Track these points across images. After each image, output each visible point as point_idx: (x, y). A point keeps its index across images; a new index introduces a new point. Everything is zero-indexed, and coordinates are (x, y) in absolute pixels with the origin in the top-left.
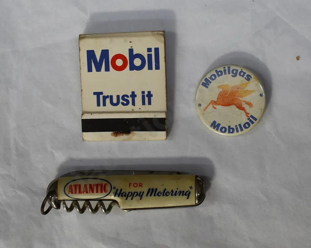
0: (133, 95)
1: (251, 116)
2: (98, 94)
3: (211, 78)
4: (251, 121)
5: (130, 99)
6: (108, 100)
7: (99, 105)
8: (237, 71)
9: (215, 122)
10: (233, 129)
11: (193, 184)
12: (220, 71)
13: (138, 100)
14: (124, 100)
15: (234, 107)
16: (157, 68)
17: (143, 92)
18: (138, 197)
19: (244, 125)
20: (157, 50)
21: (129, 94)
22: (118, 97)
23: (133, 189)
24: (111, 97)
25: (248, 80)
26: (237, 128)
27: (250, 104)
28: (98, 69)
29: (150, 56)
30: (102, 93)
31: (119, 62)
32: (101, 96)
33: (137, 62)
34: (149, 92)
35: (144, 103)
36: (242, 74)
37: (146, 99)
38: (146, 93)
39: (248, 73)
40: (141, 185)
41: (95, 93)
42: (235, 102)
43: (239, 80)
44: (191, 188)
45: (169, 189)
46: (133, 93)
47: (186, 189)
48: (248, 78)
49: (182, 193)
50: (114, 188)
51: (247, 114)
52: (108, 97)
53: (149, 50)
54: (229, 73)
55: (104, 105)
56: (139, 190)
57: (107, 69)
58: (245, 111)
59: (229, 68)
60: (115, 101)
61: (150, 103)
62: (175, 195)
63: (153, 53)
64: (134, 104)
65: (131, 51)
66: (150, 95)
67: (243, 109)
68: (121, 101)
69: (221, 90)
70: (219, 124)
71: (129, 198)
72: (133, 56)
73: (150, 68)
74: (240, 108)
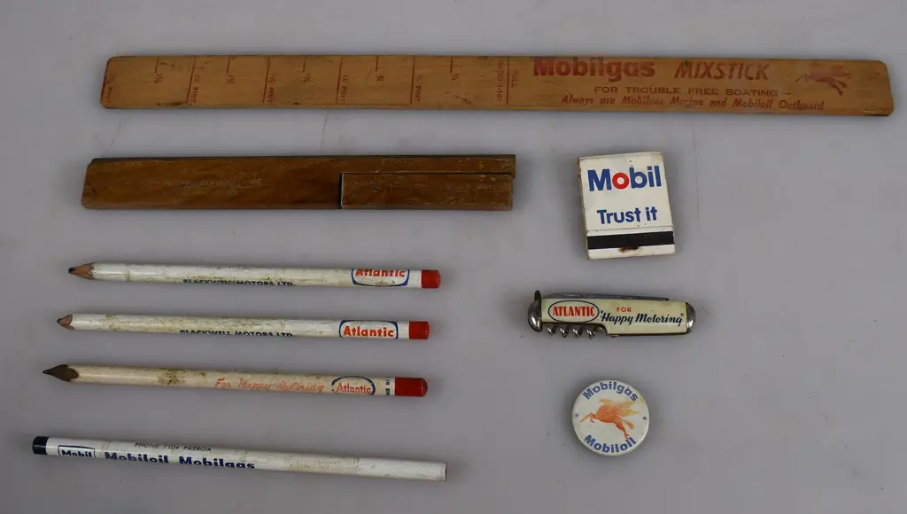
0: (638, 212)
1: (631, 439)
2: (602, 212)
3: (594, 389)
4: (629, 443)
5: (635, 216)
6: (612, 218)
7: (603, 222)
8: (623, 388)
9: (590, 436)
10: (608, 448)
11: (684, 311)
12: (606, 385)
13: (643, 215)
14: (629, 216)
15: (612, 426)
16: (659, 184)
17: (647, 208)
18: (627, 323)
19: (621, 446)
20: (657, 168)
21: (633, 211)
22: (622, 214)
23: (621, 314)
24: (615, 214)
25: (634, 399)
26: (612, 448)
27: (631, 425)
28: (600, 188)
29: (650, 174)
30: (605, 211)
31: (621, 181)
32: (605, 214)
33: (639, 180)
34: (653, 208)
35: (649, 219)
36: (628, 392)
37: (651, 214)
38: (650, 209)
39: (634, 392)
40: (629, 310)
41: (598, 212)
42: (617, 421)
43: (623, 397)
44: (682, 315)
45: (659, 316)
46: (637, 209)
47: (677, 316)
48: (634, 398)
49: (673, 320)
50: (602, 312)
51: (626, 435)
52: (612, 214)
53: (649, 168)
54: (614, 388)
55: (609, 222)
56: (627, 314)
57: (609, 188)
58: (624, 431)
59: (615, 383)
60: (619, 218)
61: (655, 219)
62: (666, 321)
63: (653, 171)
64: (639, 220)
65: (632, 170)
66: (654, 211)
67: (623, 429)
68: (626, 217)
69: (602, 404)
70: (594, 440)
71: (618, 323)
72: (634, 174)
73: (652, 185)
74: (620, 426)
